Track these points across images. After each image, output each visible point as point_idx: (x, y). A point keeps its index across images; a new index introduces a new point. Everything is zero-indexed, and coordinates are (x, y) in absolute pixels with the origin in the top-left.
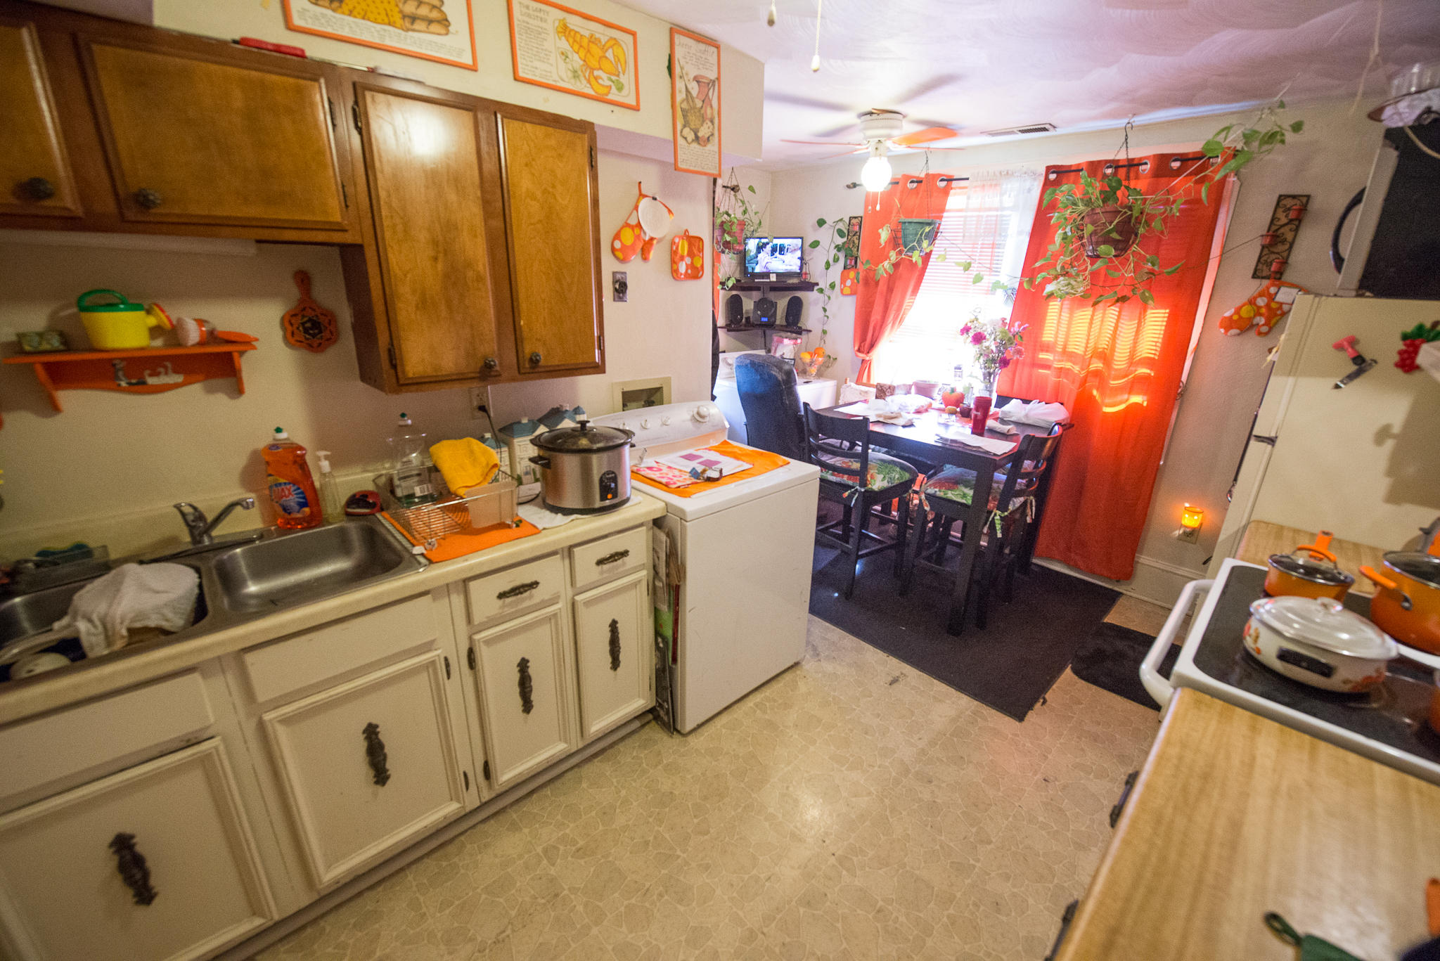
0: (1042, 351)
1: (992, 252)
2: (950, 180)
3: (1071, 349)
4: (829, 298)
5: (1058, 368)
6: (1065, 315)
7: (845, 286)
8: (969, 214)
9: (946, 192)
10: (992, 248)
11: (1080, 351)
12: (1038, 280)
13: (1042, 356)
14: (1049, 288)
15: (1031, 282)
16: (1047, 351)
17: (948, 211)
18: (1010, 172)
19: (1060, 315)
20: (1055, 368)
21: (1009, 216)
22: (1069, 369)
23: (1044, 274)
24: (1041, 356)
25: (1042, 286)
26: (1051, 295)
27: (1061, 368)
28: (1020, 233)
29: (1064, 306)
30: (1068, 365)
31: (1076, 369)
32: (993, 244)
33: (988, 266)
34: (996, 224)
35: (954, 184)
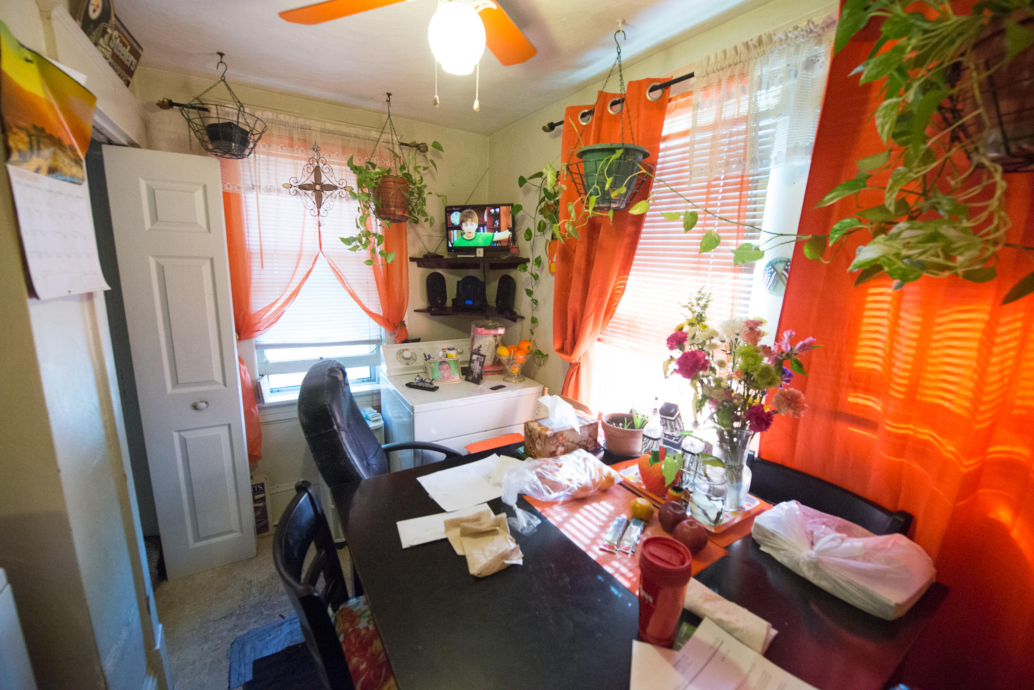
0: (855, 388)
1: (740, 197)
2: (666, 85)
3: (931, 396)
4: (536, 277)
5: (897, 436)
6: (910, 319)
7: (552, 262)
8: (699, 137)
9: (661, 108)
10: (741, 190)
11: (958, 405)
12: (834, 238)
13: (855, 399)
14: (867, 254)
15: (820, 243)
16: (867, 391)
17: (665, 139)
18: (764, 39)
19: (897, 317)
20: (889, 434)
21: (773, 126)
22: (926, 443)
23: (848, 222)
24: (851, 399)
25: (845, 250)
26: (873, 271)
27: (905, 437)
28: (793, 151)
29: (908, 297)
30: (925, 433)
31: (949, 448)
32: (742, 183)
33: (736, 221)
34: (745, 148)
35: (674, 89)
